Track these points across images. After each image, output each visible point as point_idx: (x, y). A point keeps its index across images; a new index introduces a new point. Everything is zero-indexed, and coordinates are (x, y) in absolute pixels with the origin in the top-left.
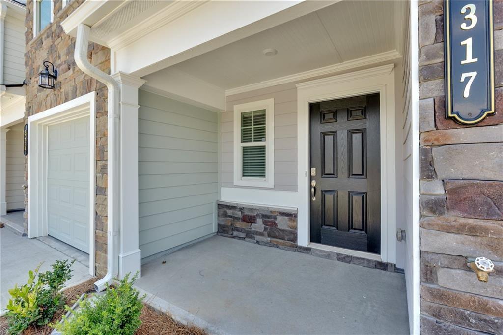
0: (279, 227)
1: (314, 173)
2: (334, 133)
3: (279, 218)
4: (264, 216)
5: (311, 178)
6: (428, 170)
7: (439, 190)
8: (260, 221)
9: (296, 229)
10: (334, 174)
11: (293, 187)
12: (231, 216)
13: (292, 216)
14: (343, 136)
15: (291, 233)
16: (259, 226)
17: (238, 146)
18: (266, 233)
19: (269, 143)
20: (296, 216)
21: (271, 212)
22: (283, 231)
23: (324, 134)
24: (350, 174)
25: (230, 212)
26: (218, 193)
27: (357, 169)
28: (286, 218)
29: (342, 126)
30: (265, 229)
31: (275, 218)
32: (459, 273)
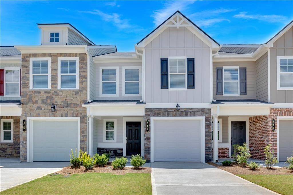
0: (118, 153)
1: (127, 139)
2: (132, 129)
3: (118, 150)
4: (113, 150)
5: (126, 140)
6: (145, 136)
7: (146, 138)
8: (112, 152)
9: (123, 152)
10: (132, 139)
11: (122, 142)
12: (102, 152)
13: (122, 149)
14: (133, 130)
15: (121, 154)
16: (112, 153)
17: (105, 131)
18: (114, 155)
19: (115, 130)
20: (123, 149)
21: (116, 149)
22: (119, 154)
23: (129, 129)
24: (135, 139)
25: (102, 151)
26: (98, 145)
27: (136, 138)
28: (120, 150)
29: (133, 128)
30: (114, 154)
31: (117, 150)
32: (147, 145)
